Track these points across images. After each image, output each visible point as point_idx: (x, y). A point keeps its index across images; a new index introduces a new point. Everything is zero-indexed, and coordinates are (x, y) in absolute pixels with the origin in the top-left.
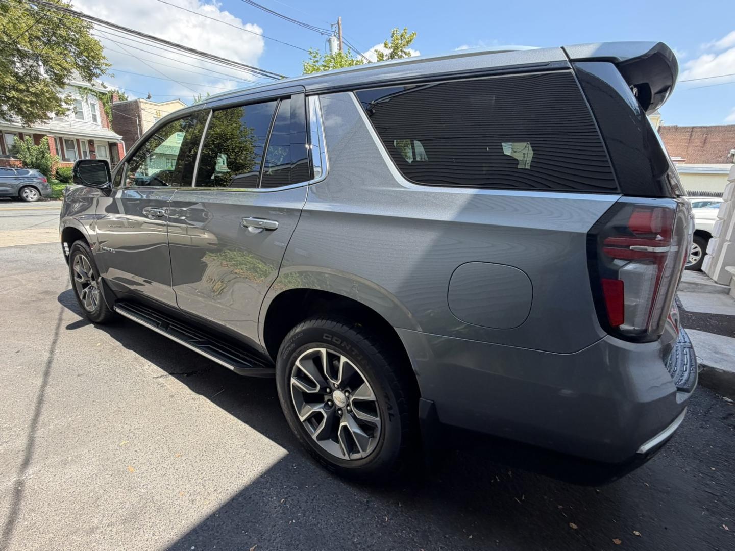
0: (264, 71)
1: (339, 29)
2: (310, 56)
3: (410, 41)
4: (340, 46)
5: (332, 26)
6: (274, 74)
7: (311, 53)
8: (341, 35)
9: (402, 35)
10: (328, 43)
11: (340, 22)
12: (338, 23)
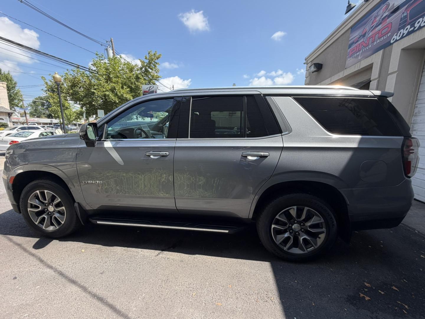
0: (67, 61)
1: (112, 44)
2: (97, 56)
3: (159, 57)
4: (113, 53)
5: (107, 42)
6: (74, 64)
7: (97, 54)
8: (114, 47)
9: (154, 54)
10: (106, 51)
11: (112, 41)
12: (111, 41)
